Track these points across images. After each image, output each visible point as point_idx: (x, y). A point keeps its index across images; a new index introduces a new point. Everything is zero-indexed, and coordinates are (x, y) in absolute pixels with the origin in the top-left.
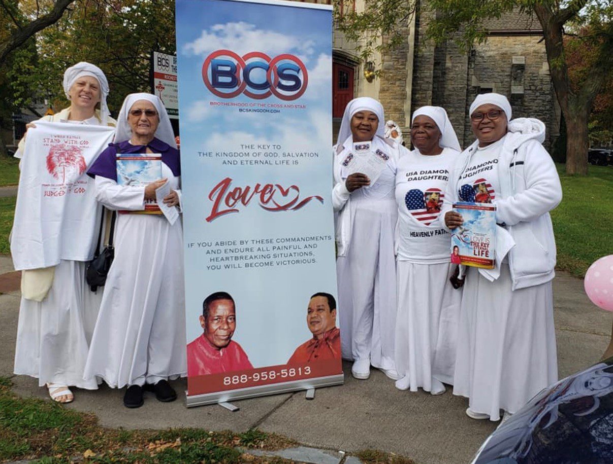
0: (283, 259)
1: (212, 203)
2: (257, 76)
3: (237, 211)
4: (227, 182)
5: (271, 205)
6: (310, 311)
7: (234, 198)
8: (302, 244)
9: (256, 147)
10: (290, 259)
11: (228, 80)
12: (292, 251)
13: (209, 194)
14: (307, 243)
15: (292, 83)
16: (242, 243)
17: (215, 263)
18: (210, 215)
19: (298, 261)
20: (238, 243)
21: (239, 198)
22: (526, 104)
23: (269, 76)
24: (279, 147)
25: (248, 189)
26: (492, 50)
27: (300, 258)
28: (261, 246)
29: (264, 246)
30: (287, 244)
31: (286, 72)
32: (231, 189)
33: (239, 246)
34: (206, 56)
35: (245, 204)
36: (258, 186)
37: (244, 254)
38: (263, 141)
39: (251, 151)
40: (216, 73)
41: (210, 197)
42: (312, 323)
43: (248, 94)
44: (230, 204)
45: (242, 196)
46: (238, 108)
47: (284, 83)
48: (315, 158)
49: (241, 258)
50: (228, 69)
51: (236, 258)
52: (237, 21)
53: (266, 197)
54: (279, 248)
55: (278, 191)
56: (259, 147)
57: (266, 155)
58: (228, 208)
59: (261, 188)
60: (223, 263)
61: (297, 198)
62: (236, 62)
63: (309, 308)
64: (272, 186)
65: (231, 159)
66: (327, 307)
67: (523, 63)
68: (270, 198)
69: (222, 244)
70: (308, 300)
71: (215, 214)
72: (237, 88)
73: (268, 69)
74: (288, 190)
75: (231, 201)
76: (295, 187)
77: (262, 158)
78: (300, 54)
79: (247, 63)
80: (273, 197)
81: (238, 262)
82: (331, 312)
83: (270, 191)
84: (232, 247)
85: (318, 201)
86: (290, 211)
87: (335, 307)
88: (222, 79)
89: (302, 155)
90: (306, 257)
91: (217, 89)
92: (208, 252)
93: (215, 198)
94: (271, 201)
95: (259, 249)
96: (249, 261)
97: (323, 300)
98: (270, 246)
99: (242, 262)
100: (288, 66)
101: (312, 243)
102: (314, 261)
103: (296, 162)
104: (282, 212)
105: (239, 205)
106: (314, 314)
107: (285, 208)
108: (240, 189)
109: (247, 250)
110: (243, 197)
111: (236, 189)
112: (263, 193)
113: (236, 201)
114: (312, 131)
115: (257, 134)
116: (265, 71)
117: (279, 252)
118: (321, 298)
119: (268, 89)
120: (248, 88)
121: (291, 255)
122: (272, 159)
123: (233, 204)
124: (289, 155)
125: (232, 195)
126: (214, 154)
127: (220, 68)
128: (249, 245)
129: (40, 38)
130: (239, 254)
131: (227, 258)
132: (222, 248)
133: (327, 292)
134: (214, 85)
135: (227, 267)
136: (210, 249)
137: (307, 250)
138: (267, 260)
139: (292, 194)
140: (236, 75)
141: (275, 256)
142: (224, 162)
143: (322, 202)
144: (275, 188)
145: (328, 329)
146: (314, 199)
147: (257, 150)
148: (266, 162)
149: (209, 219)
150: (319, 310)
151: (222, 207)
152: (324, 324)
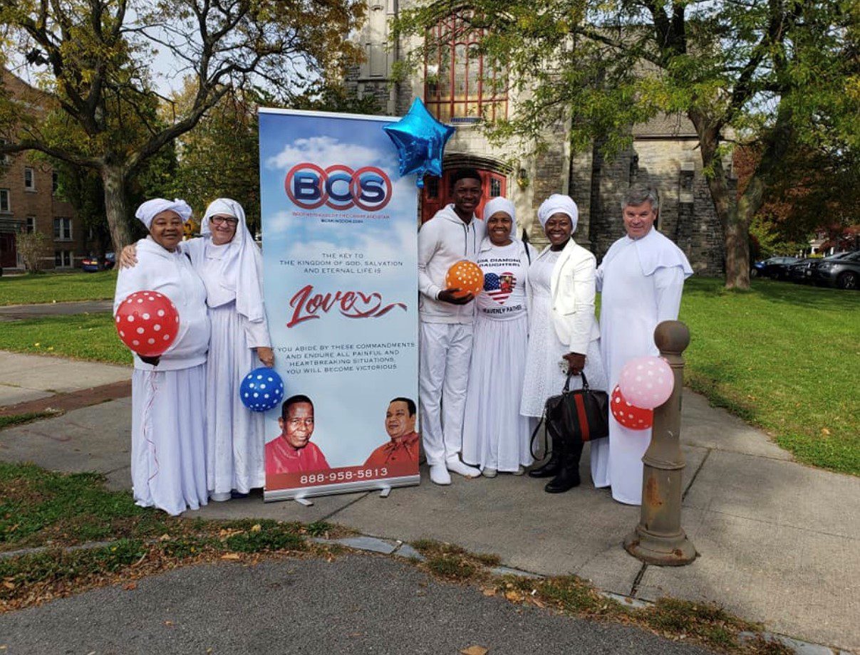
0: (364, 364)
1: (294, 310)
2: (340, 188)
3: (318, 317)
4: (308, 289)
5: (352, 312)
6: (389, 415)
7: (314, 305)
8: (383, 350)
9: (337, 256)
10: (371, 364)
11: (311, 191)
12: (372, 356)
13: (290, 300)
14: (388, 350)
15: (375, 194)
16: (322, 348)
17: (295, 368)
18: (290, 320)
19: (378, 367)
20: (318, 348)
21: (319, 305)
22: (696, 213)
23: (351, 188)
24: (361, 256)
25: (329, 296)
26: (658, 156)
27: (380, 364)
28: (340, 351)
29: (344, 351)
30: (368, 350)
31: (368, 184)
32: (312, 296)
33: (318, 351)
34: (289, 169)
35: (326, 311)
36: (339, 293)
37: (323, 359)
38: (345, 251)
39: (332, 260)
40: (299, 185)
41: (291, 303)
42: (390, 426)
43: (330, 205)
44: (311, 310)
45: (323, 302)
46: (319, 219)
47: (367, 194)
48: (399, 267)
49: (321, 362)
50: (311, 181)
51: (316, 363)
52: (320, 136)
53: (347, 304)
54: (359, 354)
55: (360, 298)
56: (341, 256)
57: (348, 264)
58: (309, 315)
59: (342, 295)
60: (302, 368)
61: (379, 306)
62: (318, 175)
63: (388, 412)
64: (353, 293)
65: (312, 267)
66: (407, 412)
67: (692, 169)
68: (351, 305)
69: (302, 349)
70: (387, 405)
71: (296, 320)
72: (319, 199)
73: (350, 181)
74: (370, 298)
75: (312, 308)
76: (377, 295)
77: (343, 266)
78: (383, 166)
79: (329, 175)
80: (354, 304)
81: (319, 366)
82: (411, 416)
83: (351, 299)
84: (312, 352)
85: (402, 309)
86: (371, 318)
87: (415, 412)
88: (304, 191)
89: (384, 263)
90: (386, 363)
91: (300, 200)
92: (288, 357)
93: (296, 304)
94: (352, 308)
95: (339, 354)
96: (329, 366)
97: (402, 405)
98: (350, 352)
99: (322, 367)
100: (371, 178)
101: (393, 349)
102: (395, 366)
103: (379, 271)
104: (364, 319)
105: (320, 311)
106: (393, 418)
107: (366, 315)
108: (321, 296)
109: (327, 355)
110: (324, 304)
111: (317, 297)
112: (344, 300)
113: (317, 307)
114: (395, 241)
115: (338, 244)
116: (347, 184)
117: (359, 357)
118: (401, 403)
119: (351, 201)
120: (330, 199)
121: (371, 360)
122: (354, 268)
123: (314, 311)
124: (371, 263)
125: (313, 302)
126: (296, 263)
127: (303, 181)
128: (329, 350)
129: (179, 143)
130: (319, 359)
131: (307, 363)
132: (303, 354)
133: (408, 397)
134: (297, 197)
135: (307, 371)
136: (290, 354)
137: (387, 356)
138: (346, 365)
139: (374, 302)
140: (319, 187)
141: (355, 361)
142: (306, 270)
143: (406, 310)
144: (356, 295)
145: (407, 433)
146: (397, 306)
147: (339, 259)
148: (348, 271)
149: (290, 325)
150: (398, 414)
151: (303, 313)
152: (402, 427)
